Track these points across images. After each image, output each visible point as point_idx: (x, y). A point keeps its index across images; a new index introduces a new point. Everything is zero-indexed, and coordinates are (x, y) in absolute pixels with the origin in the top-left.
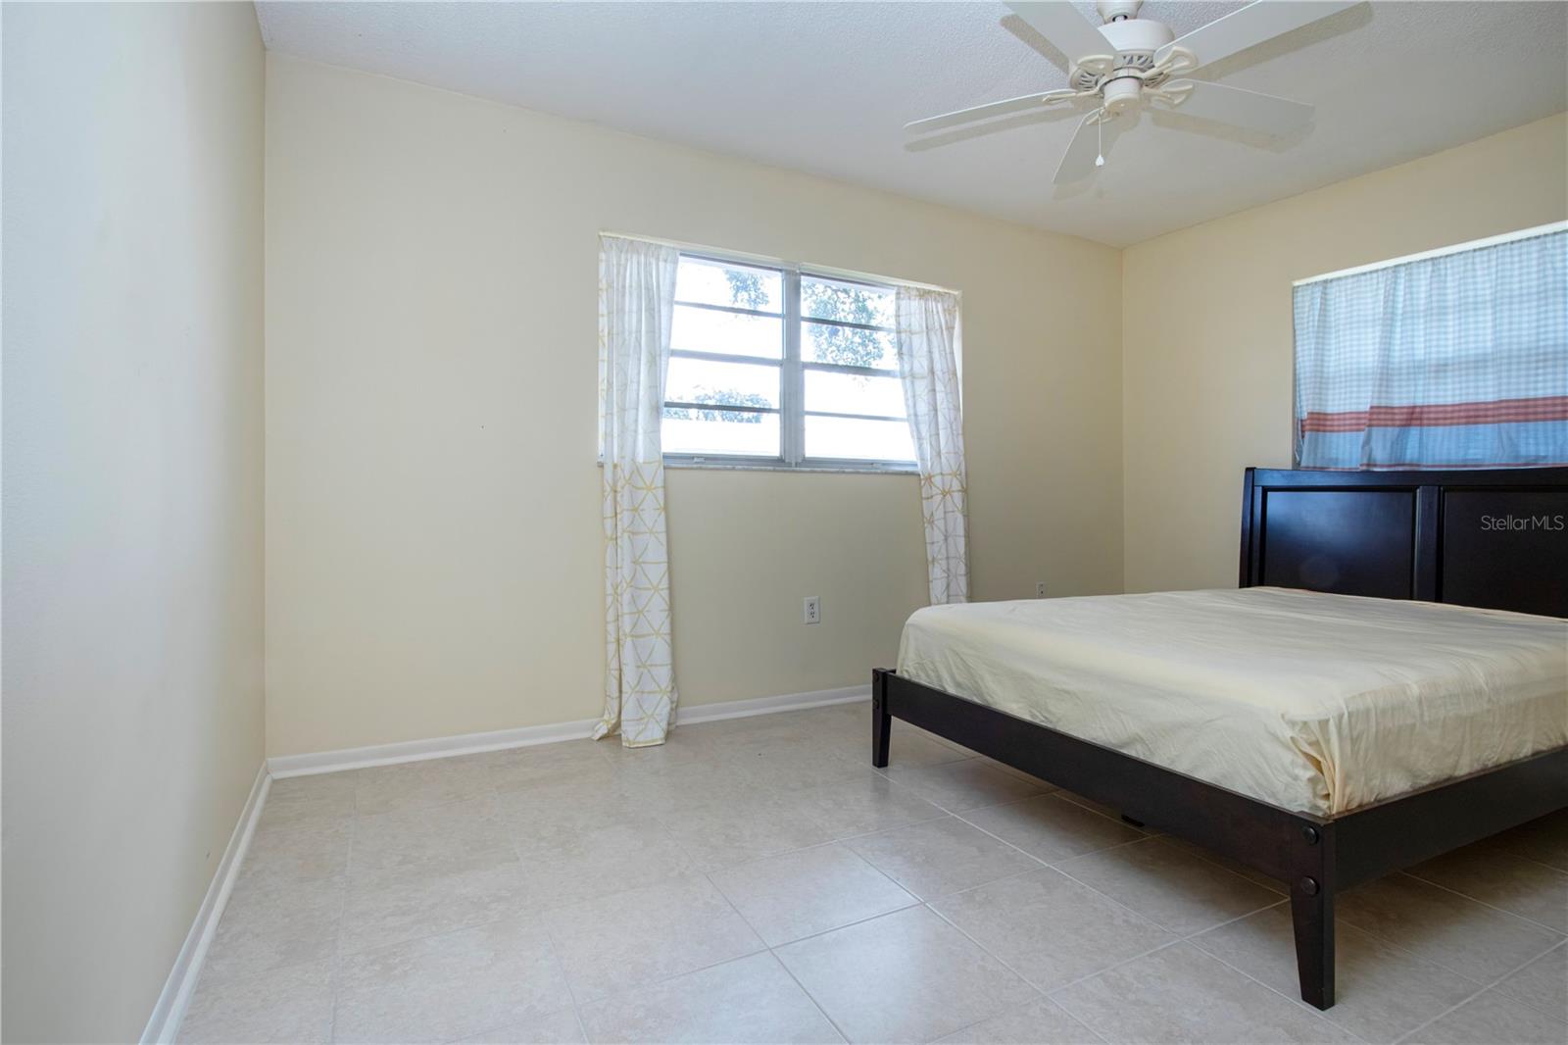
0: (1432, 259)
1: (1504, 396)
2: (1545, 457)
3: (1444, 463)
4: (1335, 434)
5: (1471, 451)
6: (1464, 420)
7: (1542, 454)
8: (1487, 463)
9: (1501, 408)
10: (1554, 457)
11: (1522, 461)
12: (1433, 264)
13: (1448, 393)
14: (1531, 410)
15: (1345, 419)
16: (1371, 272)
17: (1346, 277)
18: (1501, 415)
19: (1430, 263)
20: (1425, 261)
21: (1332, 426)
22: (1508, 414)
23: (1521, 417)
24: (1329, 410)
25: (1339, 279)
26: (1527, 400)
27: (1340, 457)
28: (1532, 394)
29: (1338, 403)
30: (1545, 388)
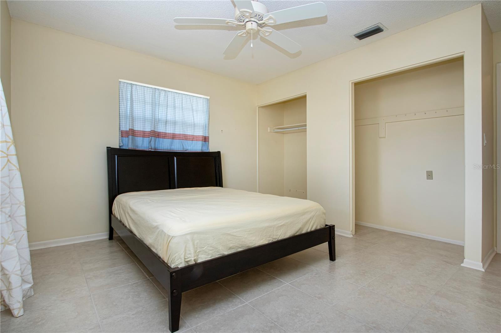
0: (165, 90)
1: (182, 133)
2: (188, 149)
3: (167, 149)
4: (137, 137)
5: (172, 146)
6: (171, 138)
7: (188, 148)
8: (175, 150)
9: (181, 136)
10: (190, 149)
11: (184, 150)
12: (165, 92)
13: (170, 130)
14: (187, 137)
15: (140, 133)
16: (147, 87)
17: (139, 85)
18: (181, 138)
19: (164, 91)
20: (163, 90)
21: (136, 134)
22: (182, 138)
23: (185, 139)
24: (135, 129)
25: (136, 85)
26: (186, 135)
27: (139, 146)
28: (187, 133)
29: (138, 127)
30: (190, 132)
